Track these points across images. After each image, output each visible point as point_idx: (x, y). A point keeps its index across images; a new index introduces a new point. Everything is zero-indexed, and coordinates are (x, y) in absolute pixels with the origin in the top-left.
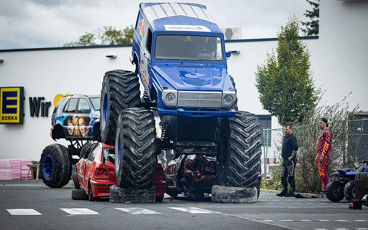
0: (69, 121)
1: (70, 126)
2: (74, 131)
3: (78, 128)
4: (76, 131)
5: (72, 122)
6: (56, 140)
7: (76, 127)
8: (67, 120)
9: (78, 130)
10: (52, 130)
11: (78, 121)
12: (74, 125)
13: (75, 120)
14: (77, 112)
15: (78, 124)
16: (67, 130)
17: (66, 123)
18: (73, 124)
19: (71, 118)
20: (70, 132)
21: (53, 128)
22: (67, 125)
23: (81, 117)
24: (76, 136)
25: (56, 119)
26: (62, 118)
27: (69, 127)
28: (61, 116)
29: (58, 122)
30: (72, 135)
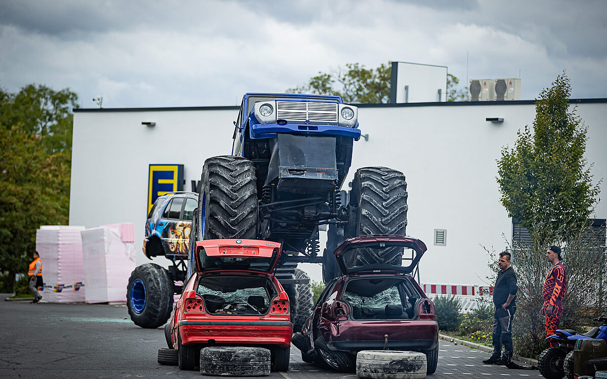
0: (170, 231)
1: (172, 239)
2: (177, 246)
3: (183, 242)
4: (181, 246)
5: (174, 233)
6: (151, 257)
7: (181, 240)
8: (168, 230)
9: (183, 245)
10: (145, 244)
11: (183, 231)
12: (177, 237)
13: (179, 230)
14: (182, 218)
15: (183, 235)
16: (167, 244)
17: (166, 234)
18: (176, 235)
19: (173, 226)
20: (172, 248)
21: (147, 240)
22: (167, 237)
23: (188, 227)
24: (180, 254)
25: (151, 228)
26: (161, 226)
27: (170, 240)
28: (159, 223)
29: (154, 232)
30: (174, 253)
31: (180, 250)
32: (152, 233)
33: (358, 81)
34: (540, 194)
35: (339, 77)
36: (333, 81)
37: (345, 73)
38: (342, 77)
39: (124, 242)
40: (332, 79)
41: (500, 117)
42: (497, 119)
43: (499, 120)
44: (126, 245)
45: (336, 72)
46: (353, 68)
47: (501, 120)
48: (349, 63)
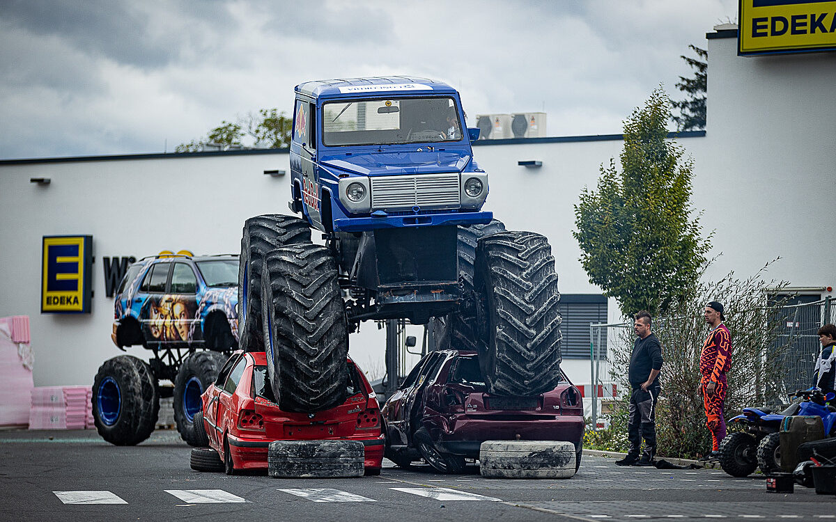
0: (152, 309)
1: (155, 320)
2: (163, 329)
3: (172, 323)
4: (168, 329)
5: (158, 312)
6: (124, 348)
7: (168, 321)
8: (149, 308)
9: (172, 328)
10: (116, 329)
11: (172, 308)
12: (162, 316)
13: (166, 307)
14: (169, 290)
15: (171, 315)
16: (148, 328)
17: (145, 313)
18: (161, 315)
19: (157, 303)
20: (156, 333)
21: (118, 324)
22: (148, 317)
23: (178, 302)
24: (167, 340)
25: (124, 306)
26: (138, 304)
27: (152, 322)
28: (136, 298)
29: (127, 311)
30: (159, 339)
31: (168, 335)
32: (126, 314)
33: (276, 133)
34: (635, 251)
35: (250, 128)
36: (242, 135)
37: (258, 123)
38: (254, 128)
39: (15, 343)
40: (241, 131)
41: (537, 159)
42: (534, 162)
43: (536, 164)
44: (19, 347)
45: (246, 122)
46: (269, 116)
47: (540, 164)
48: (265, 109)
